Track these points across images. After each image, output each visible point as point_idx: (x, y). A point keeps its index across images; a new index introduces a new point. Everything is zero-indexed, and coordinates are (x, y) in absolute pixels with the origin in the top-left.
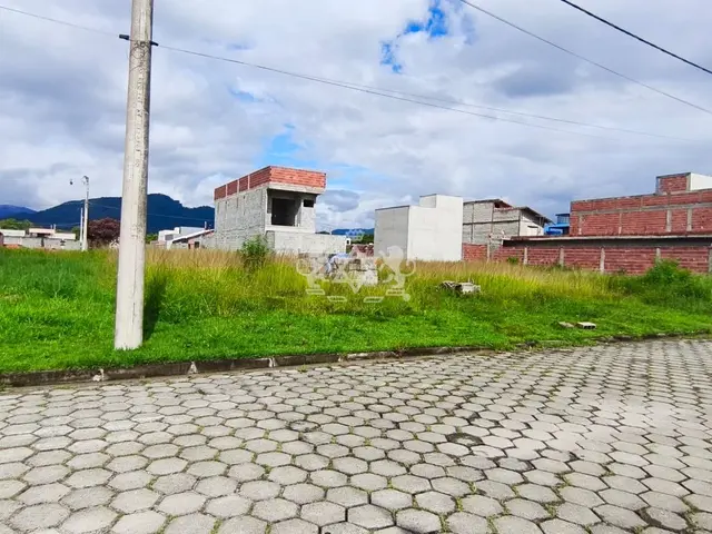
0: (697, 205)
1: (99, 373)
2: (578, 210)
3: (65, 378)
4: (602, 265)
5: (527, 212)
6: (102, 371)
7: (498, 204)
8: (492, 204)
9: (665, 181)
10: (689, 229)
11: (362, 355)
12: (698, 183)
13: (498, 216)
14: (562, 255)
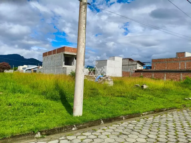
0: (187, 61)
1: (74, 127)
2: (154, 62)
3: (63, 130)
4: (165, 78)
5: (139, 62)
6: (75, 126)
7: (130, 60)
8: (128, 60)
9: (178, 54)
10: (186, 68)
11: (146, 113)
12: (188, 55)
13: (130, 63)
14: (153, 75)
